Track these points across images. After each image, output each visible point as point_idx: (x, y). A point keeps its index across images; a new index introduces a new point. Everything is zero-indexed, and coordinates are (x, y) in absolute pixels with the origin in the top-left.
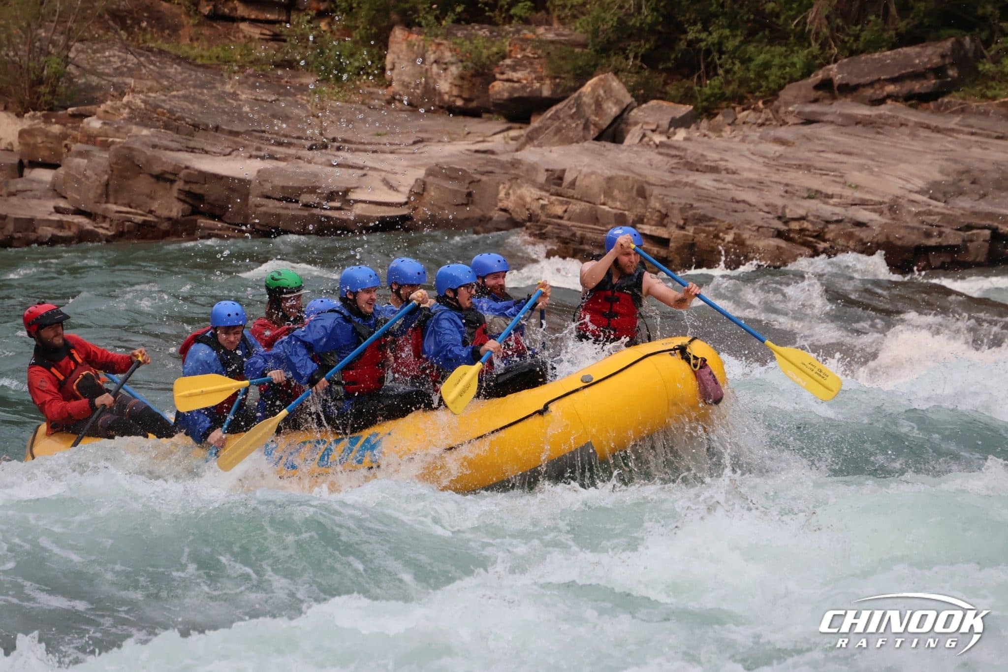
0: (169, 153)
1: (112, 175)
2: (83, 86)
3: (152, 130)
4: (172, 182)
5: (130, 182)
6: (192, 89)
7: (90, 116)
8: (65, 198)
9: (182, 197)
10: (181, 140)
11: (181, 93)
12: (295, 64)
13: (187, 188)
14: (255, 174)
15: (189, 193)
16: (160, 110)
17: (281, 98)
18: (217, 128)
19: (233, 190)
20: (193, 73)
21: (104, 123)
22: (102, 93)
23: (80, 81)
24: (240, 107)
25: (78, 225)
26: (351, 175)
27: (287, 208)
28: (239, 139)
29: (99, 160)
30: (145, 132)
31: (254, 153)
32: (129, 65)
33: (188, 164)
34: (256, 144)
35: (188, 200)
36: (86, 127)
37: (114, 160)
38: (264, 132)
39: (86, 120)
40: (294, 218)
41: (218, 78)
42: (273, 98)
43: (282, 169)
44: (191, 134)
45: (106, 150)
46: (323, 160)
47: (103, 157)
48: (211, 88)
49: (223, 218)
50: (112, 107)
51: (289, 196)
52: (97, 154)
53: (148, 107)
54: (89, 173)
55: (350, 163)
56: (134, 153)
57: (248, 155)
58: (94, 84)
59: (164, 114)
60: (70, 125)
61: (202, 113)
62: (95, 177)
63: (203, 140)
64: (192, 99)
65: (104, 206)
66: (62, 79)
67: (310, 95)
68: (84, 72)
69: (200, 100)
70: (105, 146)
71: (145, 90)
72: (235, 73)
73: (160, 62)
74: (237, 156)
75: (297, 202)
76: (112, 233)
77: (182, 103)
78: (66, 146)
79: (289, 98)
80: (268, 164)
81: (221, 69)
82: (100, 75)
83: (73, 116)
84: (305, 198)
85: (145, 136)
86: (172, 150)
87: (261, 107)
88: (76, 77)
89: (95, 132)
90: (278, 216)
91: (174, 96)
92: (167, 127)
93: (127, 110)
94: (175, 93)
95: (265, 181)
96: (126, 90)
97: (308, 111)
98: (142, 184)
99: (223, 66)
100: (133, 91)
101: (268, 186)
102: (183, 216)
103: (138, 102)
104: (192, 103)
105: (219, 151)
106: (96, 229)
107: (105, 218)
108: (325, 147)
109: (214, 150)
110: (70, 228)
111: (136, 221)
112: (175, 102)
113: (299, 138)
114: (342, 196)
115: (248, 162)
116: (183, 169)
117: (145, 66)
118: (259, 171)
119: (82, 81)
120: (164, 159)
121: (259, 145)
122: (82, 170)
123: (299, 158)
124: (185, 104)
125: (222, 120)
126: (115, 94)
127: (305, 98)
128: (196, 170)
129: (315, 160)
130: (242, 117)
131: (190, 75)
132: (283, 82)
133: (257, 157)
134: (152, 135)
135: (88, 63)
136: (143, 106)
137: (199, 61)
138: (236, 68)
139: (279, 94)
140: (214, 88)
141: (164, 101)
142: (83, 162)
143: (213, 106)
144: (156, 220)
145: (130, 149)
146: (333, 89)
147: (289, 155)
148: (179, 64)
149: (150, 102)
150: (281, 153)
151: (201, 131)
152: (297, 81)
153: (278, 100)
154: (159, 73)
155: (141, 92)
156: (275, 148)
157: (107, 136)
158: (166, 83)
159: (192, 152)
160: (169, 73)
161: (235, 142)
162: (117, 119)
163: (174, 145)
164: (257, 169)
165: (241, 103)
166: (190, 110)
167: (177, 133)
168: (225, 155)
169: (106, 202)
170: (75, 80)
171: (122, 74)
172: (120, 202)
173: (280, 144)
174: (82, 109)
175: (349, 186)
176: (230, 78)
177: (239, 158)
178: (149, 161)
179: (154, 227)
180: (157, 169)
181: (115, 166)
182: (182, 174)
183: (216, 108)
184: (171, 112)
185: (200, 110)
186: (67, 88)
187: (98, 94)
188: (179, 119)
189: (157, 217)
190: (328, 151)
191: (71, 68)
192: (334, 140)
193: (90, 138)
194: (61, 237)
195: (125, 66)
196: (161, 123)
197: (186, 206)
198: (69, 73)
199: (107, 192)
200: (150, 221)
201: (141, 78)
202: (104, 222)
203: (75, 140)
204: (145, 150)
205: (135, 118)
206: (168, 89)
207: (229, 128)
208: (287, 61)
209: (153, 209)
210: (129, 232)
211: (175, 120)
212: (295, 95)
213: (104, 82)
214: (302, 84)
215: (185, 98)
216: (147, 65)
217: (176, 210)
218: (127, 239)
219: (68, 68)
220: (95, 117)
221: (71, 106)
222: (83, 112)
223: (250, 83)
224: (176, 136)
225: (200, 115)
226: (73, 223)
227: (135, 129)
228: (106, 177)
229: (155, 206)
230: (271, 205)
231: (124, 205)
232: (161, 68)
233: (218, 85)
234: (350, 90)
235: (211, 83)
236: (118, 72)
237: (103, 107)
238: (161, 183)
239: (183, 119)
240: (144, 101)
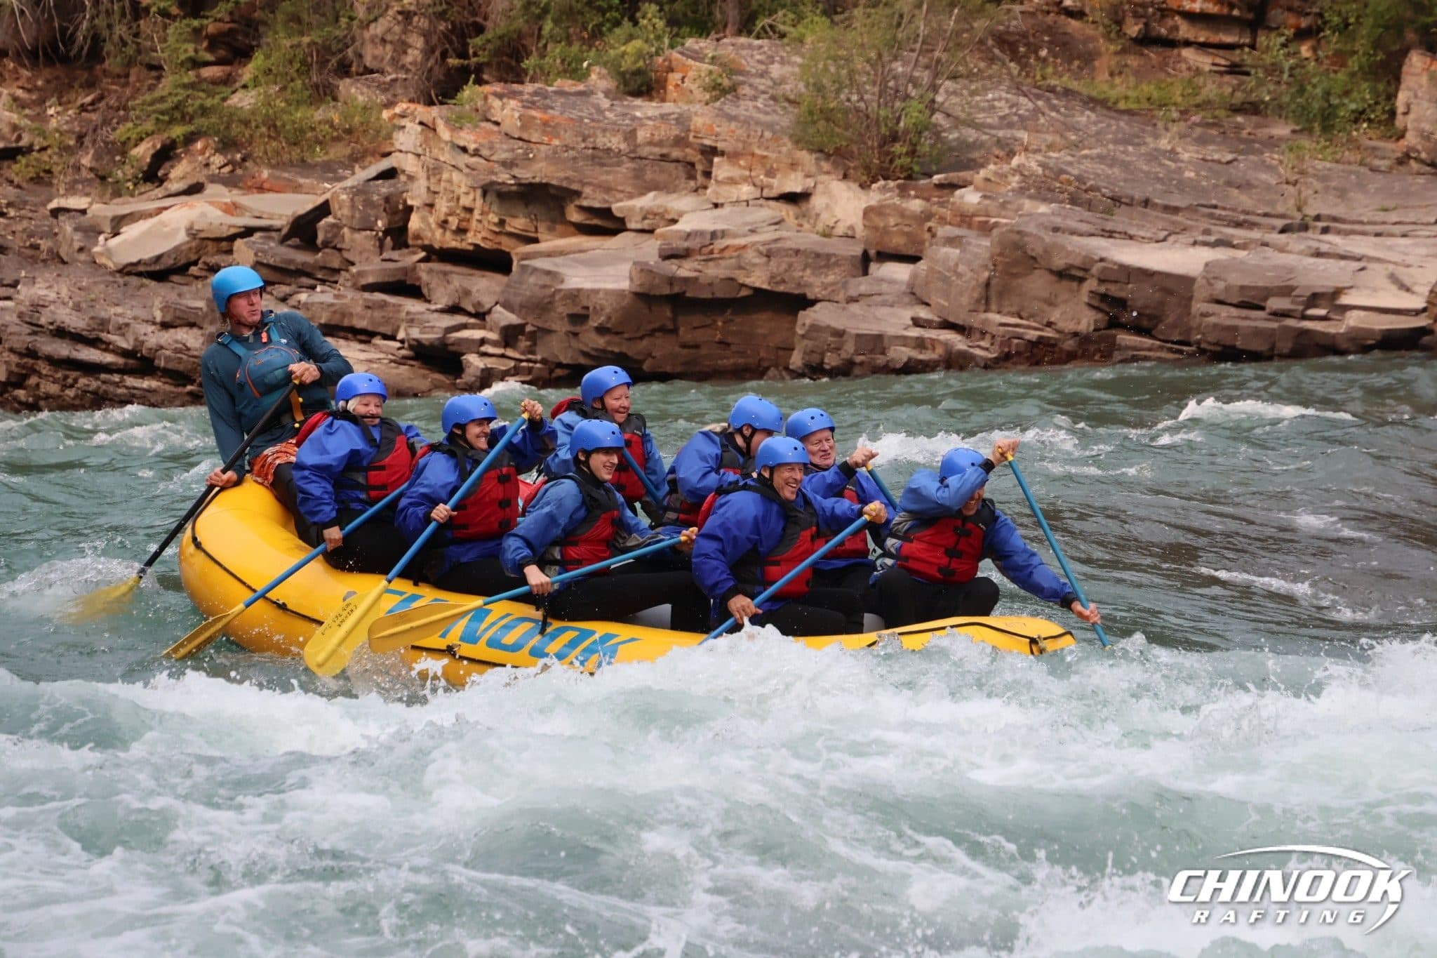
0: (1075, 238)
1: (994, 270)
2: (954, 144)
3: (1053, 205)
4: (1081, 280)
5: (1020, 281)
6: (1111, 146)
7: (964, 187)
8: (927, 304)
9: (1096, 303)
10: (1093, 220)
11: (1095, 151)
12: (1262, 107)
13: (1102, 289)
14: (1201, 268)
15: (1104, 297)
16: (1064, 177)
17: (1241, 158)
18: (1146, 203)
19: (1168, 292)
20: (1113, 122)
21: (985, 197)
22: (983, 152)
23: (951, 137)
24: (1180, 171)
25: (946, 344)
26: (1341, 269)
27: (1246, 318)
28: (1179, 218)
29: (976, 250)
30: (1043, 208)
31: (1201, 238)
32: (1021, 112)
33: (1104, 254)
34: (1204, 224)
35: (1103, 306)
36: (958, 201)
37: (998, 250)
38: (1215, 207)
39: (958, 192)
40: (1257, 332)
41: (1149, 128)
42: (1230, 157)
43: (1242, 262)
44: (1108, 211)
45: (987, 236)
46: (1302, 247)
47: (982, 246)
48: (1139, 145)
49: (1154, 333)
50: (996, 173)
51: (1251, 302)
52: (974, 241)
53: (1047, 172)
54: (961, 268)
55: (1342, 252)
56: (1026, 239)
57: (1192, 240)
58: (971, 140)
59: (1069, 183)
60: (935, 199)
61: (1125, 180)
62: (970, 274)
63: (1127, 220)
64: (1113, 162)
65: (983, 316)
66: (926, 133)
67: (1283, 153)
68: (958, 122)
69: (1123, 161)
70: (986, 229)
71: (1044, 148)
72: (1174, 121)
73: (1066, 108)
74: (1175, 242)
75: (1263, 308)
76: (994, 355)
77: (1096, 166)
78: (930, 230)
79: (1252, 157)
80: (1221, 254)
81: (1153, 116)
82: (978, 127)
83: (940, 186)
84: (1275, 303)
85: (1043, 214)
86: (1081, 235)
87: (1210, 169)
88: (944, 131)
89: (972, 210)
90: (1234, 329)
91: (1086, 157)
92: (1074, 201)
93: (1017, 178)
94: (1085, 152)
95: (1215, 278)
96: (1017, 148)
97: (1280, 176)
98: (1038, 284)
99: (1156, 112)
100: (1026, 150)
101: (1220, 285)
102: (1095, 330)
103: (1033, 165)
104: (1111, 166)
105: (1148, 235)
106: (972, 350)
107: (983, 334)
108: (1304, 227)
109: (1142, 233)
110: (934, 349)
111: (1028, 337)
112: (1087, 165)
113: (1266, 215)
114: (1330, 299)
115: (1192, 250)
116: (1097, 262)
117: (1043, 114)
118: (1207, 265)
119: (953, 136)
120: (1070, 248)
121: (1206, 226)
122: (952, 264)
123: (1266, 244)
124: (1101, 168)
125: (1155, 190)
126: (1002, 154)
127: (1276, 156)
128: (1115, 263)
129: (1289, 248)
130: (1182, 186)
131: (1109, 126)
132: (1244, 134)
133: (1205, 244)
134: (1053, 214)
135: (963, 111)
136: (1040, 171)
137: (1122, 105)
138: (1175, 115)
139: (1241, 152)
140: (1145, 143)
141: (1070, 164)
142: (953, 253)
143: (1142, 171)
144: (1057, 336)
145: (1019, 232)
146: (1318, 143)
147: (1252, 241)
148: (1092, 110)
149: (1051, 165)
150: (1240, 238)
151: (1123, 207)
152: (1263, 133)
153: (1235, 160)
154: (1064, 124)
155: (1038, 151)
156: (1230, 231)
157: (988, 216)
158: (1073, 138)
159: (1110, 237)
160: (1078, 122)
161: (1173, 223)
162: (1003, 190)
163: (1084, 227)
164: (1204, 262)
165: (1182, 165)
166: (1108, 177)
167: (1089, 210)
168: (1157, 242)
169: (985, 311)
170: (944, 134)
171: (1010, 126)
172: (1006, 310)
173: (1238, 225)
174: (953, 176)
175: (1341, 285)
176: (1167, 129)
177: (1177, 245)
178: (1047, 252)
179: (1054, 346)
180: (1059, 262)
181: (999, 259)
182: (1095, 269)
183: (1147, 173)
184: (1080, 179)
185: (1123, 175)
186: (932, 146)
187: (976, 155)
188: (1092, 189)
189: (1058, 331)
190: (1309, 234)
191: (938, 118)
192: (1318, 218)
193: (965, 219)
194: (921, 361)
195: (1015, 114)
196: (1066, 195)
197: (1100, 316)
198: (935, 125)
199: (988, 296)
200: (1049, 338)
201: (1038, 131)
202: (983, 339)
203: (943, 221)
204: (1042, 234)
205: (1029, 189)
206: (1076, 146)
207: (1166, 202)
208: (1250, 103)
209: (1052, 319)
210: (1018, 353)
211: (1086, 191)
212: (1262, 153)
213: (984, 137)
214: (1272, 137)
215: (1101, 158)
216: (1047, 111)
217: (1086, 321)
218: (1015, 364)
219: (934, 117)
220: (971, 188)
221: (937, 173)
222: (955, 181)
223: (1195, 135)
224: (1087, 215)
225: (1122, 184)
226: (938, 341)
227: (1028, 205)
228: (986, 274)
229: (1055, 316)
230: (1224, 314)
231: (1012, 314)
232: (1066, 116)
233: (1149, 140)
234: (1343, 145)
235: (1138, 137)
236: (1006, 123)
237: (983, 173)
238: (1065, 283)
239: (1097, 189)
240: (1042, 165)
